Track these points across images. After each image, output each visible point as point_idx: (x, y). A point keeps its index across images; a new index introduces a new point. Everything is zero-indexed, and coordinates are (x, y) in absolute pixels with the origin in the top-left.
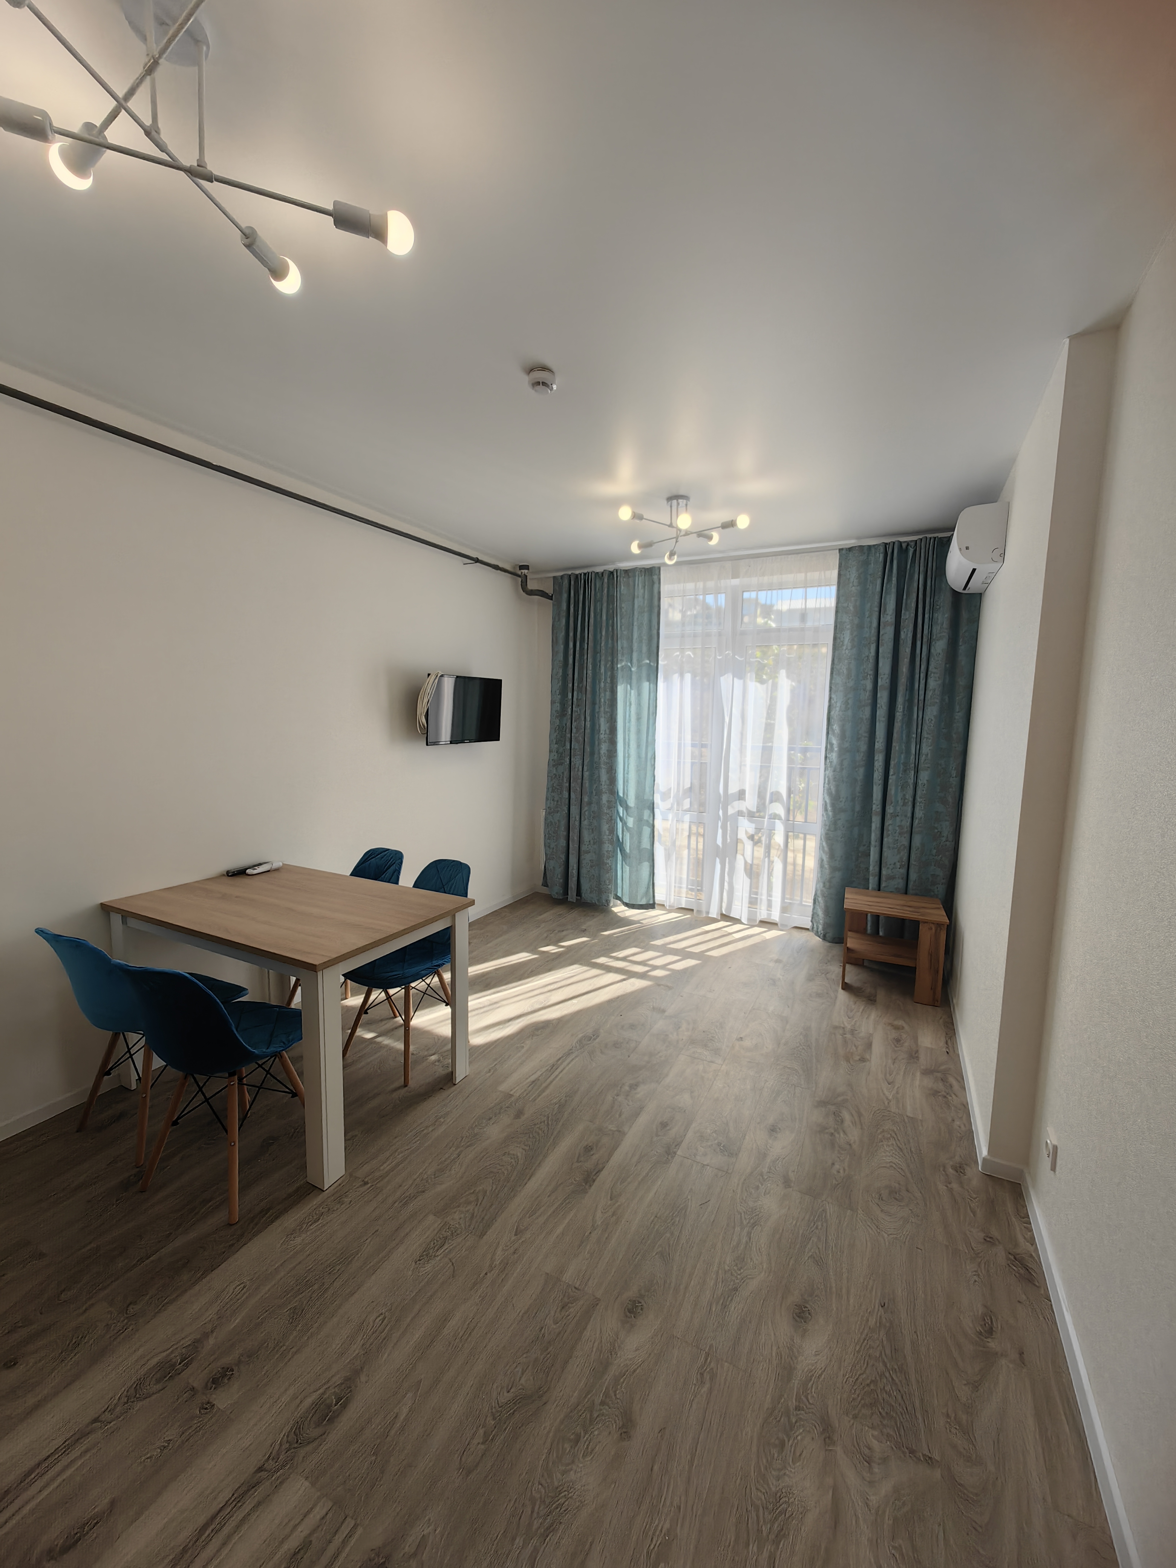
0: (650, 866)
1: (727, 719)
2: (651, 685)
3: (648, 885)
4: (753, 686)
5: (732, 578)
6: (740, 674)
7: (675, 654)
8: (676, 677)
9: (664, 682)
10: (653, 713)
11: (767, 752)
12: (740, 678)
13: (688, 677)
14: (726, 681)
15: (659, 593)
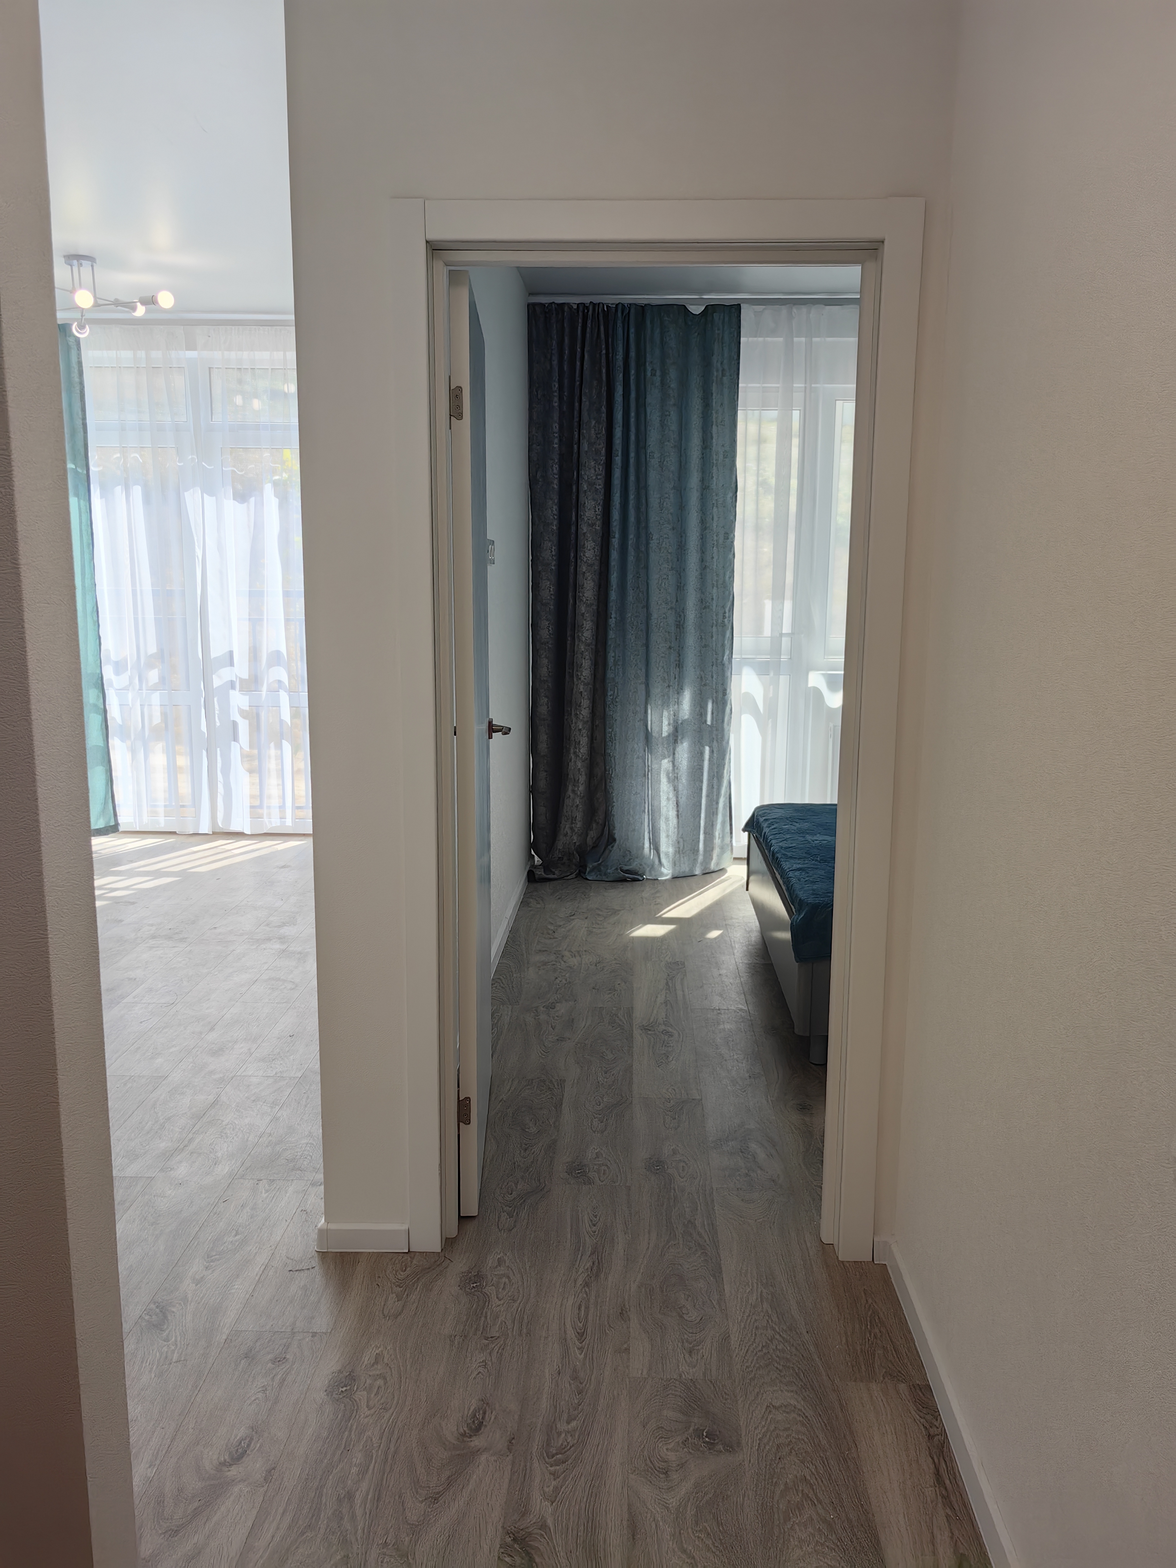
0: (106, 771)
1: (199, 553)
2: (82, 502)
3: (106, 799)
4: (230, 505)
5: (186, 350)
6: (209, 489)
7: (115, 456)
8: (119, 490)
9: (101, 497)
10: (89, 545)
11: (256, 596)
12: (211, 494)
13: (137, 491)
14: (192, 498)
15: (80, 363)
